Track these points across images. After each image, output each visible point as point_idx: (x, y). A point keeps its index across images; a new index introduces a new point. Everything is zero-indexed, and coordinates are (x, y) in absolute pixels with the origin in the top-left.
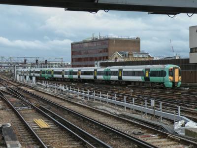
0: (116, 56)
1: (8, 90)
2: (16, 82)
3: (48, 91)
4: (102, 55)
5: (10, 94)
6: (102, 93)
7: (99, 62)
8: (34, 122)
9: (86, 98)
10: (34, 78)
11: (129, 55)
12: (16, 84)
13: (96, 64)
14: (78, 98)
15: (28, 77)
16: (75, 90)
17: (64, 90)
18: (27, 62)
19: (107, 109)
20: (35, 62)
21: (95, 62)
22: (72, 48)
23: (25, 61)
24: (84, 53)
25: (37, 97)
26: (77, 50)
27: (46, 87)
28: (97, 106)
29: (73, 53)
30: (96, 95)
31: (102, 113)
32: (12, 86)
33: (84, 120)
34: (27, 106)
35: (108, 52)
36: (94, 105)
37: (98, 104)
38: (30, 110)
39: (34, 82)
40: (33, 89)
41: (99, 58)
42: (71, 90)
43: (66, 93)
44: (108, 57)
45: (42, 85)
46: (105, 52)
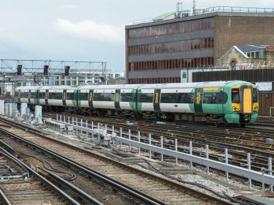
0: (233, 55)
3: (71, 138)
4: (198, 54)
7: (191, 72)
9: (156, 155)
10: (39, 109)
13: (184, 76)
14: (139, 155)
15: (24, 106)
16: (132, 138)
17: (107, 137)
19: (206, 183)
20: (42, 71)
21: (182, 72)
22: (128, 37)
23: (20, 67)
24: (157, 51)
25: (43, 152)
26: (139, 42)
27: (66, 130)
28: (182, 176)
29: (130, 50)
30: (179, 150)
34: (21, 174)
35: (213, 46)
36: (173, 174)
37: (185, 170)
38: (27, 182)
39: (37, 119)
40: (36, 135)
41: (192, 61)
42: (123, 136)
43: (112, 143)
44: (213, 59)
45: (56, 125)
46: (206, 46)
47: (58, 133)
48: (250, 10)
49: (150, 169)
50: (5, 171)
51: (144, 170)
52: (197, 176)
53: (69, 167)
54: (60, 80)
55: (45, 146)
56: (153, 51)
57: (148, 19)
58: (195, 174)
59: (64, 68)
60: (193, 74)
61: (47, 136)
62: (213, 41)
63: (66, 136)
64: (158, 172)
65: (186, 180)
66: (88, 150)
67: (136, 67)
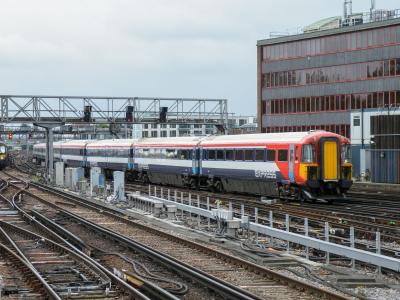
1: (26, 219)
2: (51, 191)
5: (33, 237)
6: (383, 239)
7: (368, 115)
10: (119, 178)
12: (52, 200)
13: (357, 122)
15: (96, 173)
16: (275, 225)
20: (123, 115)
21: (354, 115)
22: (262, 60)
23: (88, 110)
24: (310, 81)
28: (366, 291)
29: (265, 80)
32: (38, 207)
34: (98, 282)
36: (350, 286)
37: (369, 281)
38: (108, 297)
39: (118, 193)
40: (118, 219)
41: (369, 97)
42: (260, 221)
43: (241, 234)
45: (148, 204)
46: (392, 73)
47: (151, 216)
49: (308, 277)
50: (73, 278)
51: (299, 279)
52: (391, 291)
53: (175, 272)
54: (150, 130)
55: (133, 237)
56: (304, 81)
59: (158, 110)
60: (372, 118)
61: (135, 221)
63: (164, 221)
64: (323, 282)
66: (203, 245)
67: (275, 108)
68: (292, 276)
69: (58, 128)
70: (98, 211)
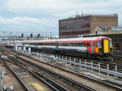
0: (97, 30)
1: (10, 58)
2: (15, 52)
3: (41, 59)
4: (84, 29)
5: (11, 62)
6: (87, 61)
8: (32, 85)
10: (30, 49)
11: (108, 29)
12: (15, 54)
14: (66, 65)
15: (24, 48)
16: (64, 59)
17: (55, 59)
18: (24, 36)
19: (92, 75)
20: (30, 36)
22: (60, 24)
25: (32, 64)
26: (64, 26)
27: (39, 56)
28: (83, 73)
29: (60, 28)
30: (81, 63)
31: (89, 79)
32: (12, 56)
33: (73, 84)
34: (25, 72)
35: (89, 27)
36: (80, 72)
37: (84, 70)
38: (28, 75)
39: (29, 52)
40: (29, 58)
42: (60, 58)
43: (56, 61)
44: (89, 31)
45: (36, 55)
46: (87, 27)
48: (99, 14)
49: (71, 70)
50: (20, 71)
51: (69, 70)
53: (42, 69)
54: (36, 39)
55: (33, 62)
56: (69, 28)
57: (67, 18)
58: (87, 72)
59: (38, 35)
60: (83, 36)
61: (33, 58)
62: (89, 25)
64: (74, 71)
65: (85, 74)
66: (48, 63)
67: (62, 34)
68: (67, 70)
69: (16, 39)
70: (25, 56)
